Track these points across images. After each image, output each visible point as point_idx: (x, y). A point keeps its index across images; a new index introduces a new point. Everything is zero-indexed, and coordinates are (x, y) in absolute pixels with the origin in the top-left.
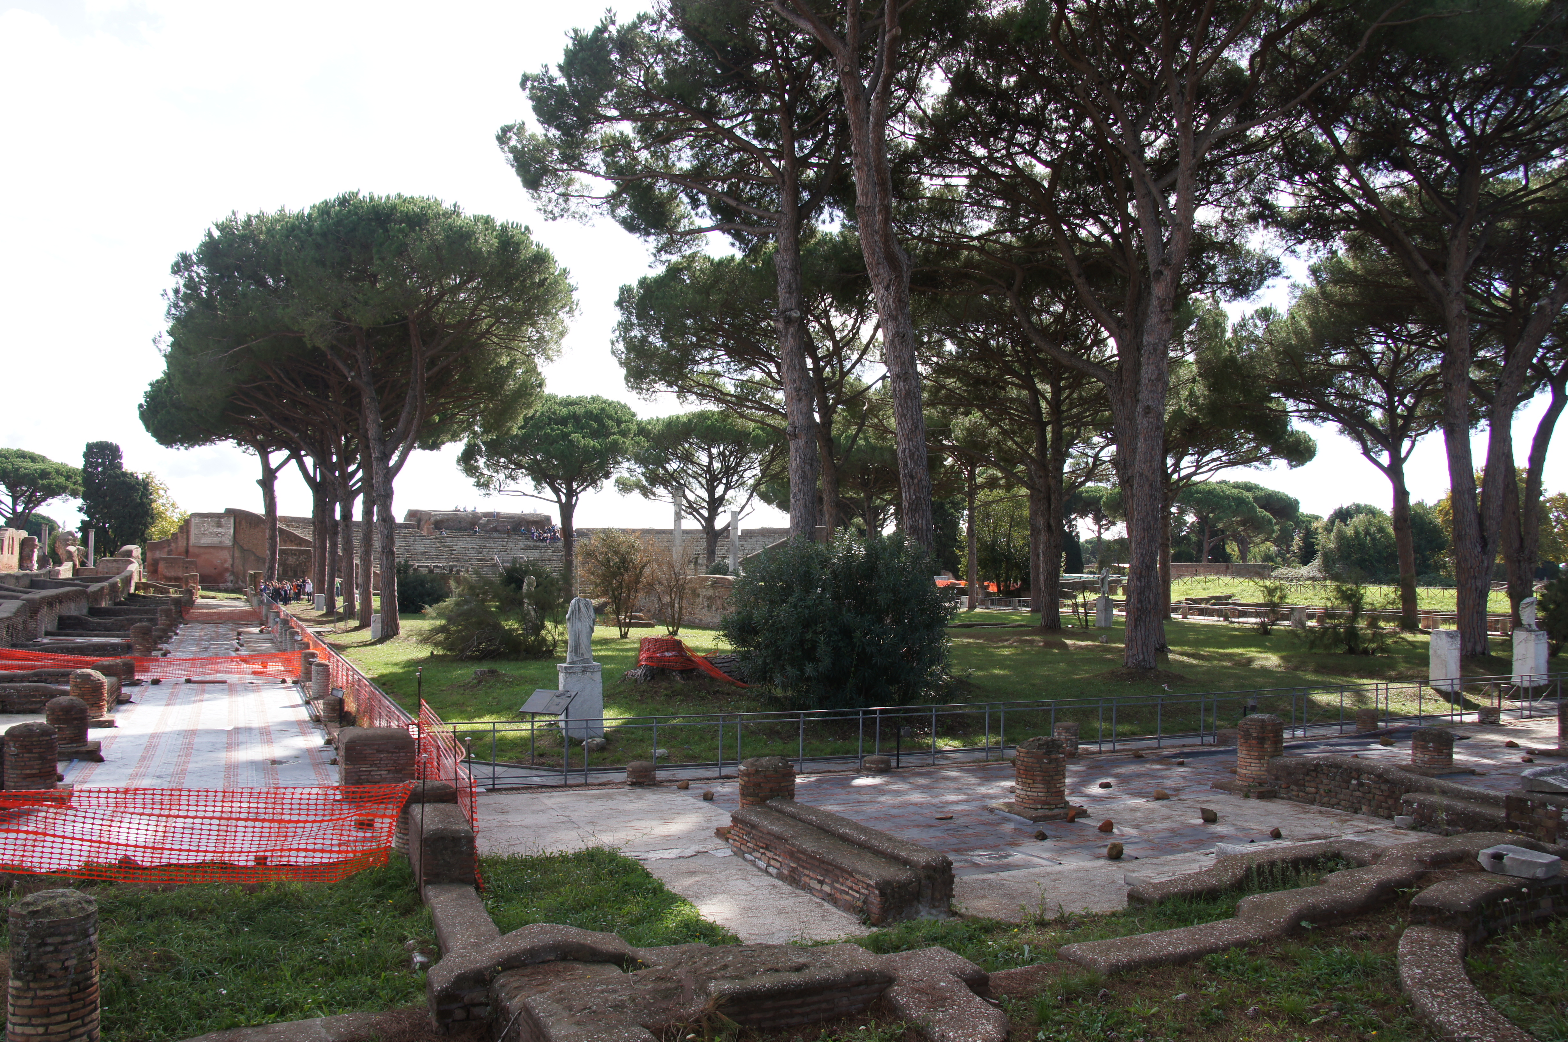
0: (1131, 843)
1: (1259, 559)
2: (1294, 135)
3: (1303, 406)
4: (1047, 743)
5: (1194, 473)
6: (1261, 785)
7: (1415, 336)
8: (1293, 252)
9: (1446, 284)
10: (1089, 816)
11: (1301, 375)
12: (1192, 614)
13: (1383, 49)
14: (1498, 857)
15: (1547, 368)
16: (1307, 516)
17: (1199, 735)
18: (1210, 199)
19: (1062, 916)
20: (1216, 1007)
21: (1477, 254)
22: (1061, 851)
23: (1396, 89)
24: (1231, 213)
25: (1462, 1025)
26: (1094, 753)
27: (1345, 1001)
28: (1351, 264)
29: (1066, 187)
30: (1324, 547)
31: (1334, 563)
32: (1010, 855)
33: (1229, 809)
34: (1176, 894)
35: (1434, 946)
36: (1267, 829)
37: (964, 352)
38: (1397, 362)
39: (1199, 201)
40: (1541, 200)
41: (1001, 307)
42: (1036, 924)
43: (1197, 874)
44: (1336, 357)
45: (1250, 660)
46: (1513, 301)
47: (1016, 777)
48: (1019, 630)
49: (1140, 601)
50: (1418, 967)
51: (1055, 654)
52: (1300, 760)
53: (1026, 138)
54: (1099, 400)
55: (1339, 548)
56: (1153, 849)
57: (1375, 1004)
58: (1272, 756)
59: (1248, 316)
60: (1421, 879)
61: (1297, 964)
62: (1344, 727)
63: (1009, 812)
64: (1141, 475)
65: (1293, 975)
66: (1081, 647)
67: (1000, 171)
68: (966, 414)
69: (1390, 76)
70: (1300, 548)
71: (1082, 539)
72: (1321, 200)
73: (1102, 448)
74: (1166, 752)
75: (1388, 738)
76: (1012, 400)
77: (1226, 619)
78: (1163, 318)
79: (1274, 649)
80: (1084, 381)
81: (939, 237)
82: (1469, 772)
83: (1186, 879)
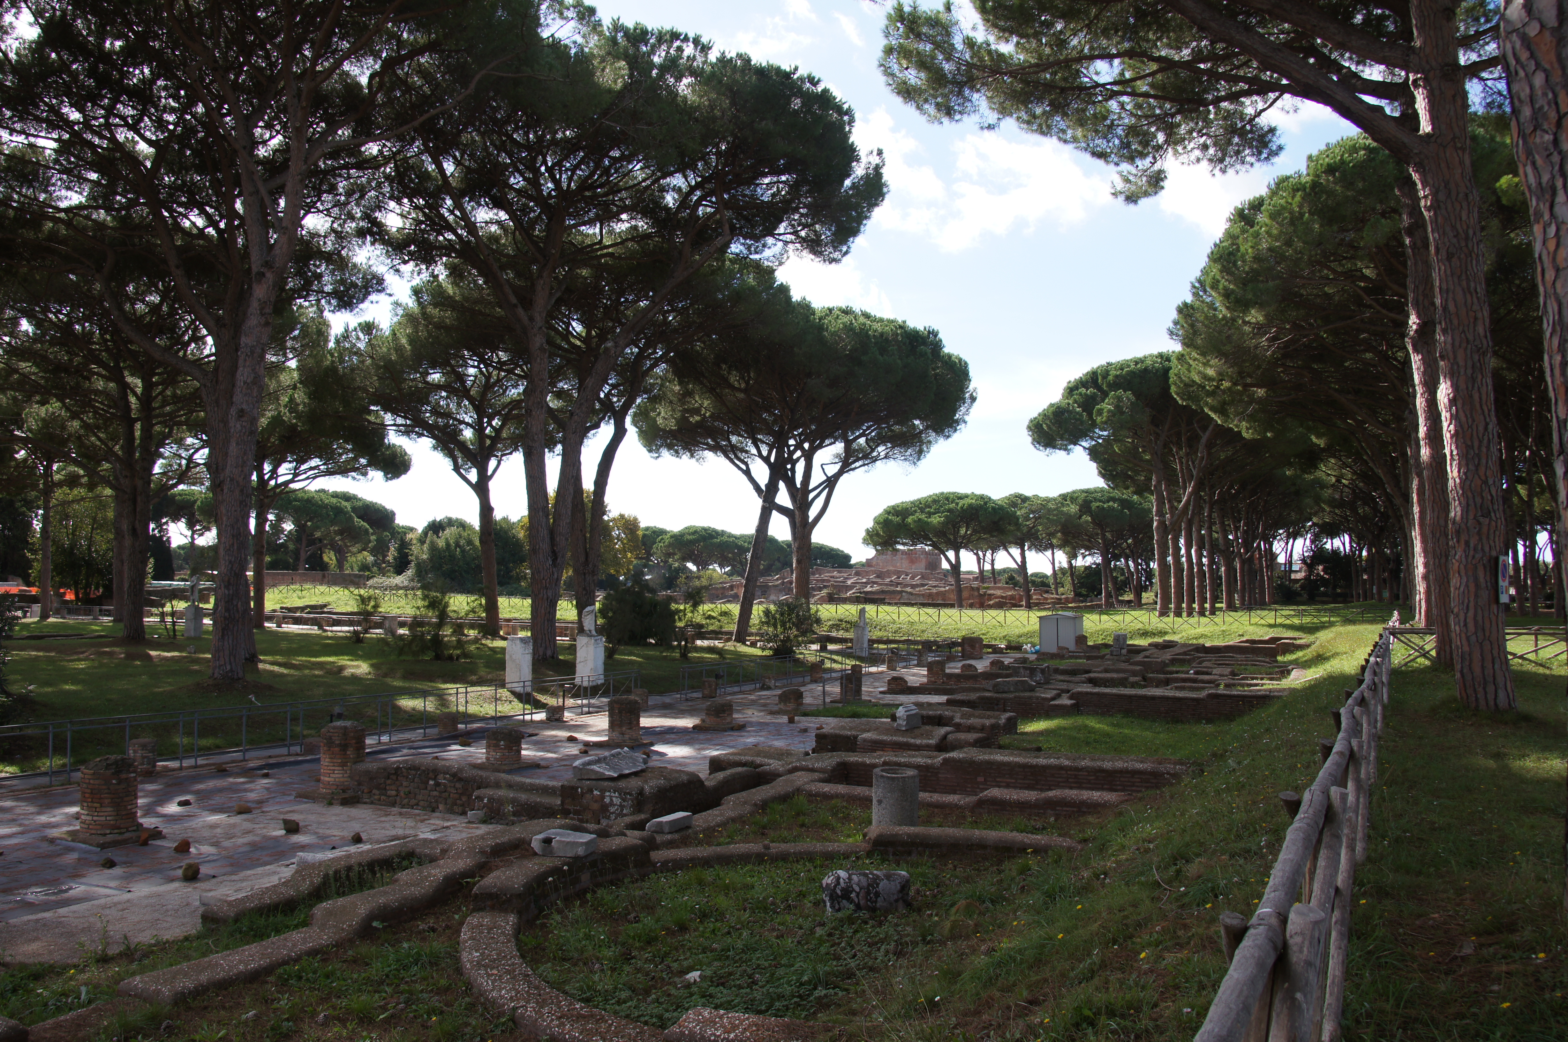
0: (209, 861)
1: (356, 568)
2: (406, 159)
3: (400, 421)
4: (116, 762)
5: (292, 481)
6: (344, 791)
7: (505, 363)
8: (398, 271)
9: (531, 319)
10: (164, 837)
11: (400, 390)
12: (286, 623)
13: (492, 94)
14: (548, 841)
15: (612, 403)
16: (403, 527)
17: (285, 746)
18: (321, 208)
19: (129, 948)
20: (288, 1020)
21: (558, 294)
22: (128, 878)
23: (500, 134)
24: (340, 225)
25: (511, 997)
26: (174, 770)
27: (411, 993)
28: (450, 290)
29: (170, 171)
30: (417, 558)
31: (427, 573)
32: (71, 888)
33: (312, 817)
34: (253, 909)
35: (492, 929)
36: (348, 834)
37: (44, 335)
38: (488, 387)
39: (310, 208)
40: (611, 255)
41: (89, 290)
42: (98, 961)
43: (275, 886)
44: (433, 376)
45: (342, 668)
46: (586, 340)
47: (80, 802)
48: (99, 641)
49: (227, 610)
50: (477, 951)
51: (137, 667)
52: (382, 765)
53: (130, 112)
54: (193, 400)
55: (431, 559)
56: (232, 865)
57: (440, 991)
58: (355, 763)
59: (351, 327)
60: (482, 869)
61: (367, 964)
62: (427, 731)
63: (73, 841)
64: (232, 480)
65: (363, 975)
66: (166, 658)
67: (97, 141)
68: (43, 403)
69: (495, 121)
70: (395, 559)
71: (174, 545)
72: (427, 225)
73: (197, 450)
74: (251, 765)
75: (466, 739)
76: (97, 392)
77: (321, 627)
78: (263, 321)
79: (364, 657)
80: (180, 379)
81: (18, 202)
82: (535, 766)
83: (264, 893)
